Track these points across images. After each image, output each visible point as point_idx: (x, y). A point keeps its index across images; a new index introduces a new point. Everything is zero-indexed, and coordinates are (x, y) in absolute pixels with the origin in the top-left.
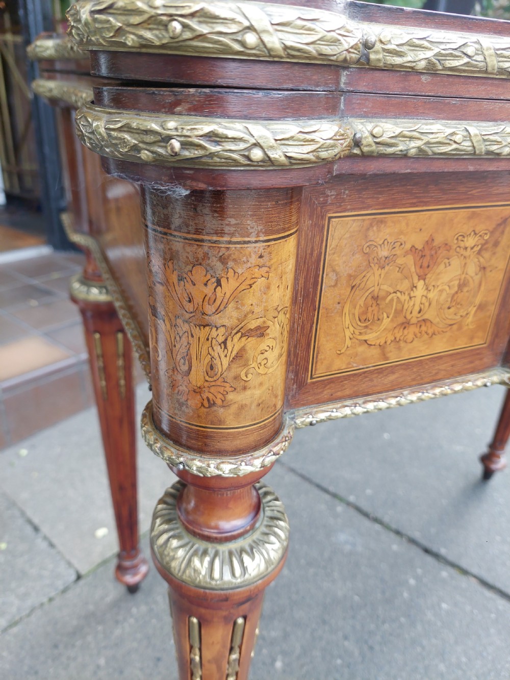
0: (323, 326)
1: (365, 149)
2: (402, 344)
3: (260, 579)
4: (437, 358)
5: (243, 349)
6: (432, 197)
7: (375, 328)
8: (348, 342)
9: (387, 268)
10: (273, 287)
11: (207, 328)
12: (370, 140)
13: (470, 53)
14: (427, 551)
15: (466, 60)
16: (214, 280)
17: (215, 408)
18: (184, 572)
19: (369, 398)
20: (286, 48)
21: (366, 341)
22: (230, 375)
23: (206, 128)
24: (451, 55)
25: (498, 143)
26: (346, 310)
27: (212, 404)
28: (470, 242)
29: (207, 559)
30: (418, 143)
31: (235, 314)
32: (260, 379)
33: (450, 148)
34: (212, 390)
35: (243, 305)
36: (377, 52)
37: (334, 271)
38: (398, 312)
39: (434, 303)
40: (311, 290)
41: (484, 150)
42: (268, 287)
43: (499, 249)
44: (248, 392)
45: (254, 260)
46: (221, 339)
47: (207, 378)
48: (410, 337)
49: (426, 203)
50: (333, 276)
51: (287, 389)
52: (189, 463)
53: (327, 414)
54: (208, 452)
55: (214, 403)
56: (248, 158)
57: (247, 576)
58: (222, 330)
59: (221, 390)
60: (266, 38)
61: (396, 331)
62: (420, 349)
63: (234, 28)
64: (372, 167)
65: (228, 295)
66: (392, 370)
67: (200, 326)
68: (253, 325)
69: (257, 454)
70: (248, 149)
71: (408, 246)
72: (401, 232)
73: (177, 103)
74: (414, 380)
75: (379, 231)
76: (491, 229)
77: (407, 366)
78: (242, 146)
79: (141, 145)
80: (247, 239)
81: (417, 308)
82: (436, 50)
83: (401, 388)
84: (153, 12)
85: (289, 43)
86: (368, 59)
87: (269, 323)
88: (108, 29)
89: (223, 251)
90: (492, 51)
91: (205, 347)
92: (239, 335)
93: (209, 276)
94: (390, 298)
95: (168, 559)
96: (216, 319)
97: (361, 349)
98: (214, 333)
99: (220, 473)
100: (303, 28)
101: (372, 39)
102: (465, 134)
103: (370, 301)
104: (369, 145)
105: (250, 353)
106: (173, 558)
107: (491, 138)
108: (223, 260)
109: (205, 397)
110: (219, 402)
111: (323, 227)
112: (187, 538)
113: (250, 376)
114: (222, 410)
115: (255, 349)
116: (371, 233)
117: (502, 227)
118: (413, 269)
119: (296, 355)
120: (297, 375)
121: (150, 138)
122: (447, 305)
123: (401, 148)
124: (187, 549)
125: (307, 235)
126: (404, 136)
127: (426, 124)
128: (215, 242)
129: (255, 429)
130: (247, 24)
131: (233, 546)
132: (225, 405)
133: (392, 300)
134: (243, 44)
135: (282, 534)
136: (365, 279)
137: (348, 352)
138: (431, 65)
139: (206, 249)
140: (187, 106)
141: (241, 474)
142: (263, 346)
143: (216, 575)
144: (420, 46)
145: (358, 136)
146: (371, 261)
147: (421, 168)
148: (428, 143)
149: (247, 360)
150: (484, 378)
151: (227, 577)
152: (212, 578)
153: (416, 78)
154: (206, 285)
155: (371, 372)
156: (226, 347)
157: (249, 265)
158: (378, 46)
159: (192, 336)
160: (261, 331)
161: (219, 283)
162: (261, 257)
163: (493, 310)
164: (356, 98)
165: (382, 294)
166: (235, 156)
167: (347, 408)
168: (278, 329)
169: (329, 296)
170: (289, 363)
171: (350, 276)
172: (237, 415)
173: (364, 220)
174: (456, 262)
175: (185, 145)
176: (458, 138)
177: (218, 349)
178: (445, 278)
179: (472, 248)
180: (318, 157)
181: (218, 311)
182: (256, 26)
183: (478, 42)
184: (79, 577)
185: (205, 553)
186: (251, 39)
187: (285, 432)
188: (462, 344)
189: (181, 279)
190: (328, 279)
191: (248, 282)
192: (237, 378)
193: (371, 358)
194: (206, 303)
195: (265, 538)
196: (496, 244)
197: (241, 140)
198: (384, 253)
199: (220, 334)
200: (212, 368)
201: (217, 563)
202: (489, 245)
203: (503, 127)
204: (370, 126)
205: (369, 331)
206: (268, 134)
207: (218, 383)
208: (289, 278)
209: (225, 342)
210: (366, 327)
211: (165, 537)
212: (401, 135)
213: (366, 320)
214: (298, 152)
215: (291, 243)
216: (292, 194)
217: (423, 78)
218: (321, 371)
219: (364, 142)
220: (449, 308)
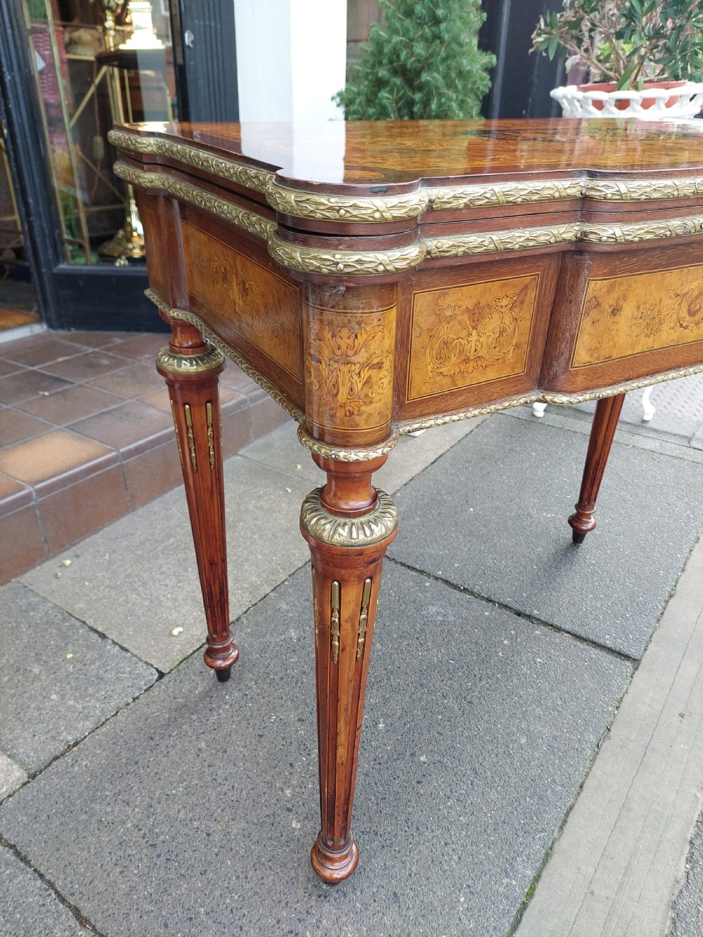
0: (414, 364)
1: (433, 255)
2: (466, 374)
3: (383, 539)
4: (490, 384)
5: (370, 377)
6: (476, 276)
7: (447, 364)
8: (430, 374)
9: (451, 323)
10: (386, 338)
11: (349, 365)
12: (436, 250)
13: (488, 196)
14: (519, 614)
15: (487, 200)
16: (354, 335)
17: (354, 416)
18: (333, 537)
19: (445, 414)
20: (393, 217)
21: (441, 373)
22: (362, 395)
23: (356, 258)
24: (478, 199)
25: (511, 243)
26: (428, 351)
27: (352, 414)
28: (504, 302)
29: (347, 528)
30: (463, 249)
31: (365, 355)
32: (380, 397)
33: (482, 249)
34: (352, 404)
35: (370, 349)
36: (437, 204)
37: (419, 327)
38: (461, 352)
39: (484, 345)
40: (405, 340)
41: (502, 247)
42: (383, 338)
43: (525, 305)
44: (373, 405)
45: (375, 322)
46: (357, 371)
47: (349, 397)
48: (471, 369)
49: (473, 280)
50: (418, 330)
51: (394, 409)
52: (339, 453)
53: (419, 425)
54: (349, 446)
55: (353, 413)
56: (377, 271)
57: (374, 535)
58: (358, 365)
59: (357, 404)
60: (384, 214)
61: (461, 365)
62: (477, 378)
63: (370, 211)
64: (438, 264)
65: (361, 344)
66: (460, 392)
67: (344, 364)
68: (375, 361)
69: (379, 446)
70: (377, 266)
71: (464, 308)
72: (459, 300)
73: (340, 244)
74: (476, 400)
75: (444, 299)
76: (517, 293)
77: (470, 389)
78: (374, 265)
79: (322, 266)
80: (372, 311)
81: (473, 349)
82: (469, 198)
83: (467, 406)
84: (332, 205)
85: (395, 215)
86: (432, 208)
87: (384, 360)
88: (306, 210)
89: (359, 318)
90: (501, 194)
91: (347, 378)
92: (368, 367)
93: (350, 333)
94: (455, 343)
95: (320, 531)
96: (354, 359)
97: (438, 379)
98: (353, 367)
99: (357, 458)
100: (401, 206)
101: (433, 198)
102: (490, 240)
103: (442, 346)
104: (436, 253)
105: (374, 380)
106: (324, 530)
107: (506, 241)
108: (359, 324)
109: (347, 410)
110: (356, 412)
111: (411, 299)
112: (332, 518)
113: (374, 394)
114: (358, 417)
115: (377, 376)
116: (439, 301)
117: (525, 290)
118: (468, 323)
119: (398, 384)
120: (398, 398)
121: (328, 263)
122: (494, 346)
123: (453, 252)
124: (332, 523)
125: (401, 305)
126: (455, 246)
127: (467, 237)
128: (355, 313)
129: (378, 430)
130: (376, 209)
131: (363, 519)
132: (360, 414)
133: (456, 344)
134: (374, 218)
135: (394, 513)
136: (438, 331)
137: (430, 381)
138: (466, 206)
139: (349, 318)
140: (345, 246)
141: (370, 458)
142: (381, 375)
143: (354, 535)
144: (460, 197)
145: (429, 249)
146: (441, 319)
147: (466, 261)
148: (469, 248)
149: (372, 384)
150: (525, 397)
151: (362, 537)
152: (351, 538)
153: (460, 212)
154: (349, 338)
155: (447, 395)
156: (360, 376)
157: (373, 325)
158: (437, 201)
159: (340, 371)
160: (379, 366)
161: (356, 337)
162: (379, 320)
163: (526, 348)
164: (426, 228)
165: (450, 340)
166: (370, 270)
167: (432, 421)
168: (388, 363)
169: (416, 343)
170: (394, 389)
171: (429, 329)
172: (367, 420)
173: (435, 293)
174: (496, 316)
175: (346, 266)
176: (486, 243)
177: (356, 377)
178: (490, 327)
179: (506, 306)
180: (410, 266)
181: (355, 354)
182: (380, 209)
183: (493, 190)
184: (161, 675)
185: (345, 524)
186: (377, 215)
187: (394, 435)
188: (507, 372)
189: (333, 336)
190: (415, 333)
191: (373, 335)
192: (366, 395)
193: (445, 385)
194: (348, 349)
195: (383, 515)
196: (522, 302)
197: (373, 262)
198: (449, 313)
199: (356, 368)
200: (352, 390)
201: (354, 530)
202: (518, 304)
203: (513, 233)
204: (435, 242)
205: (443, 366)
206: (385, 258)
207: (356, 400)
208: (394, 331)
209: (359, 373)
210: (441, 363)
211: (315, 519)
212: (453, 246)
213: (441, 358)
214: (402, 265)
215: (394, 311)
216: (392, 286)
217: (463, 211)
218: (414, 395)
219: (433, 252)
220: (495, 348)
